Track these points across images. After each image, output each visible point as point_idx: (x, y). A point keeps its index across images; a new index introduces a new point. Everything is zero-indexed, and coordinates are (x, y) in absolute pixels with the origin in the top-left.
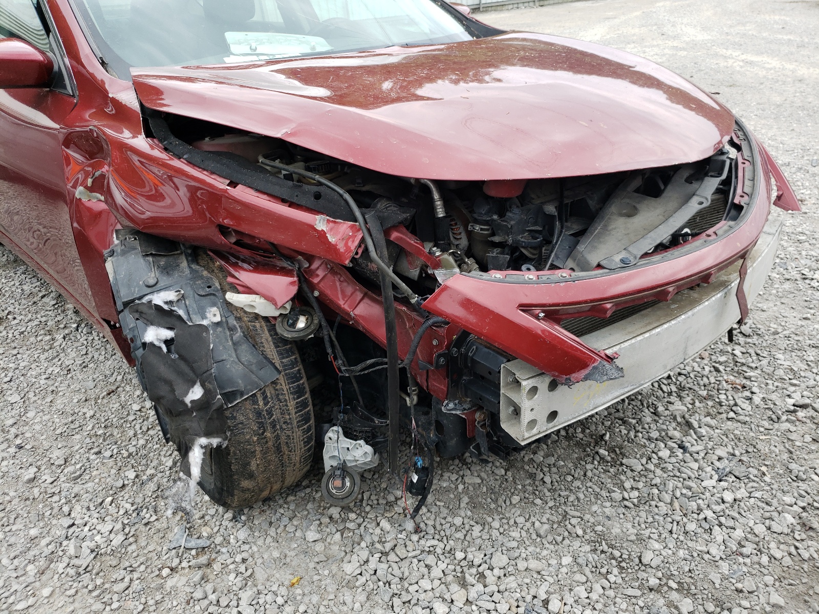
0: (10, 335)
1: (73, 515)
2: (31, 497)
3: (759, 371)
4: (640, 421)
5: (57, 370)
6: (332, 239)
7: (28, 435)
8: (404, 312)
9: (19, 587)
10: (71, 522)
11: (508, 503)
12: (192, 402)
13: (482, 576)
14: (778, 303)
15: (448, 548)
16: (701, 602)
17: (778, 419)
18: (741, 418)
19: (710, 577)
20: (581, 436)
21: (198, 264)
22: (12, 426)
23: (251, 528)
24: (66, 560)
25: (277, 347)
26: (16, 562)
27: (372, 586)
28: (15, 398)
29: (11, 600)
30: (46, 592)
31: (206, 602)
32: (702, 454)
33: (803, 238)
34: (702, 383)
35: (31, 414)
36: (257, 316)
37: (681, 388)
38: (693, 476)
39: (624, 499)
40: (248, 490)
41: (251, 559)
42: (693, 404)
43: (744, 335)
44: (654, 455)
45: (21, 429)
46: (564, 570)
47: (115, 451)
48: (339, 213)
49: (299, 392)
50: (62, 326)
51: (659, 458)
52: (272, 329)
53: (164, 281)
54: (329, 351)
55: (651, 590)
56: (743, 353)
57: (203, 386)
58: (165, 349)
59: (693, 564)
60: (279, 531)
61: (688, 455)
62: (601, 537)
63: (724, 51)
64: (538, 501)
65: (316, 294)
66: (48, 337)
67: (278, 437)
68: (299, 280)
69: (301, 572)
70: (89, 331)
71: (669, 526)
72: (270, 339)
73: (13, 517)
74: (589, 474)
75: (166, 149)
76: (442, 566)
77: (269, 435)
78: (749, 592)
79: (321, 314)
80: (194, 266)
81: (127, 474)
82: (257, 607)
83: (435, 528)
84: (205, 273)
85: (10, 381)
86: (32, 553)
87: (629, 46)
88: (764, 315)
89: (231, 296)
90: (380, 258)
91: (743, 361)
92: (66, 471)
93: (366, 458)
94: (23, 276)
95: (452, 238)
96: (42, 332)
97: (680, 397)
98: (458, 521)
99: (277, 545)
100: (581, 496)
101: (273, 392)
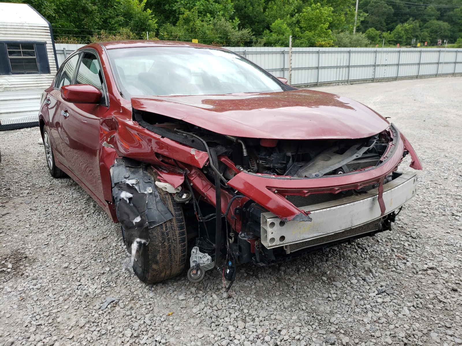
0: (65, 214)
1: (81, 281)
2: (65, 274)
3: (415, 253)
4: (346, 268)
5: (83, 228)
6: (196, 158)
7: (67, 251)
8: (227, 194)
9: (55, 305)
10: (80, 283)
11: (274, 295)
12: (136, 223)
13: (253, 320)
14: (435, 225)
15: (241, 308)
16: (353, 339)
17: (417, 272)
18: (398, 271)
19: (360, 329)
20: (316, 272)
21: (147, 171)
22: (61, 247)
23: (155, 293)
24: (76, 296)
25: (174, 207)
26: (55, 296)
27: (203, 318)
28: (64, 237)
29: (51, 309)
30: (66, 307)
31: (131, 316)
32: (373, 283)
33: (459, 197)
34: (383, 255)
35: (69, 244)
36: (167, 193)
37: (372, 257)
38: (365, 291)
39: (329, 297)
40: (155, 270)
41: (153, 304)
42: (376, 263)
43: (412, 237)
44: (349, 282)
45: (64, 249)
46: (292, 321)
47: (102, 260)
48: (200, 148)
49: (181, 227)
50: (87, 211)
51: (351, 283)
52: (173, 199)
53: (132, 176)
54: (195, 209)
55: (332, 333)
56: (409, 245)
57: (141, 217)
58: (128, 202)
59: (354, 324)
60: (167, 295)
61: (365, 282)
62: (314, 311)
63: (447, 109)
64: (288, 295)
65: (192, 184)
66: (81, 215)
67: (170, 246)
68: (185, 178)
69: (174, 311)
70: (99, 214)
71: (347, 309)
72: (171, 203)
73: (57, 280)
74: (316, 287)
75: (140, 125)
76: (237, 314)
77: (166, 244)
78: (377, 337)
79: (193, 193)
80: (145, 172)
81: (106, 269)
82: (152, 321)
83: (237, 300)
84: (149, 175)
85: (63, 230)
86: (62, 293)
87: (394, 105)
88: (426, 229)
89: (157, 183)
90: (215, 166)
91: (408, 248)
92: (81, 266)
93: (208, 262)
94: (74, 191)
95: (250, 166)
96: (79, 213)
97: (370, 260)
98: (248, 299)
99: (165, 300)
100: (309, 294)
101: (170, 225)
